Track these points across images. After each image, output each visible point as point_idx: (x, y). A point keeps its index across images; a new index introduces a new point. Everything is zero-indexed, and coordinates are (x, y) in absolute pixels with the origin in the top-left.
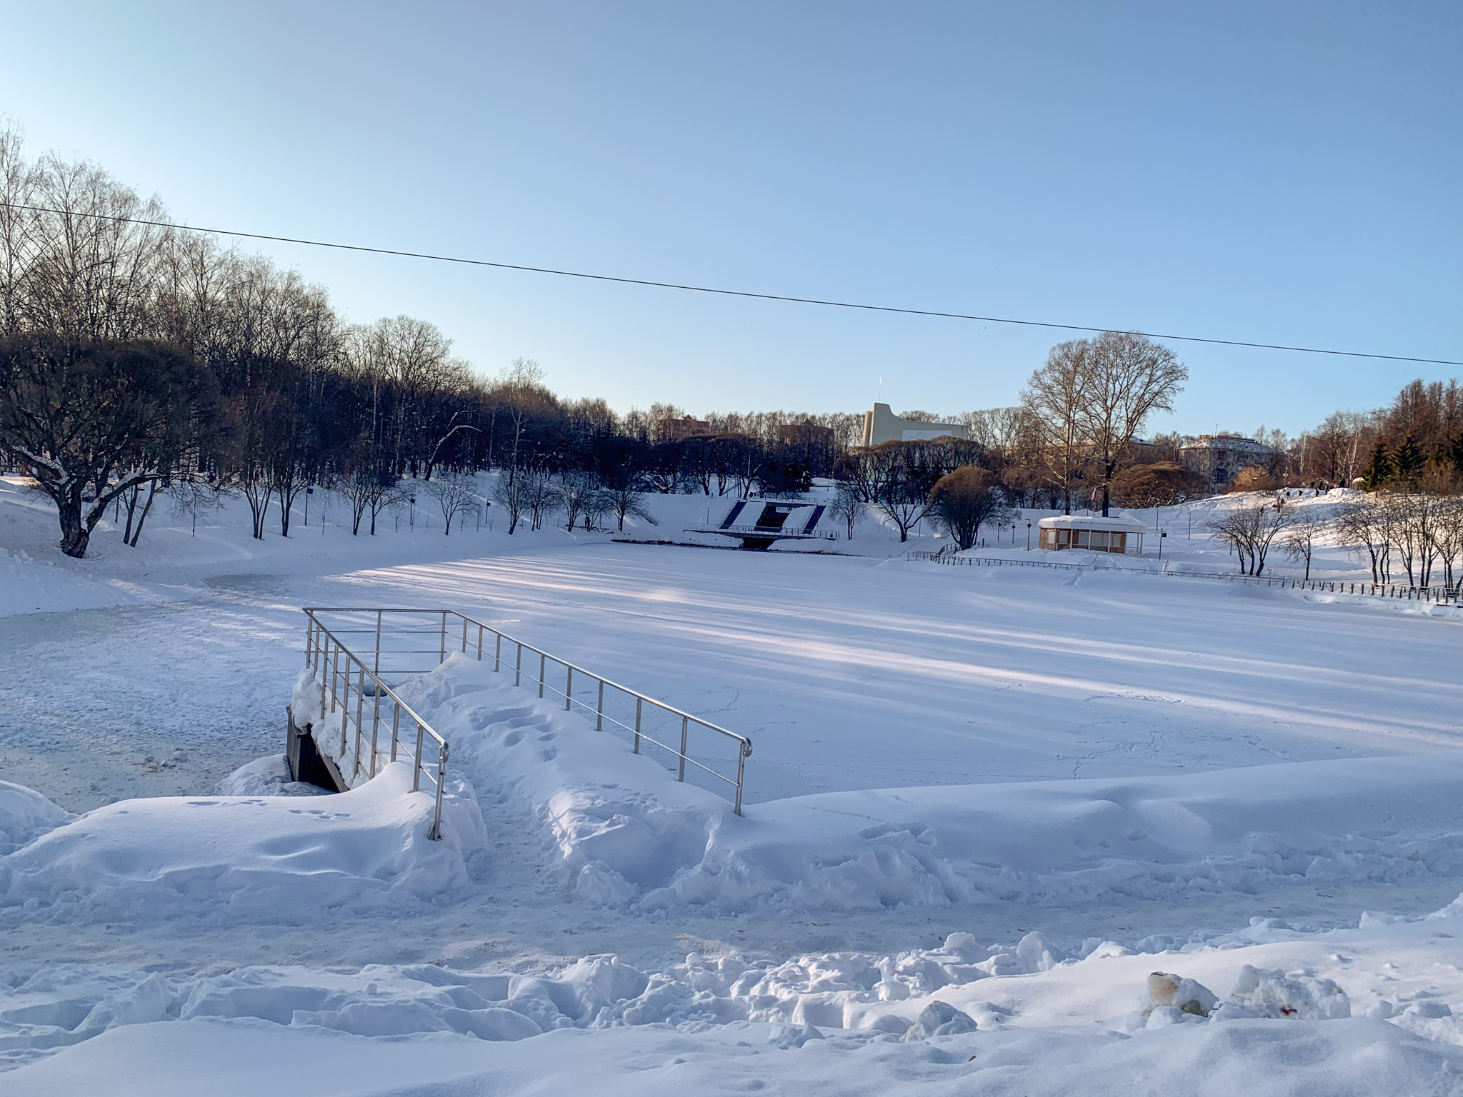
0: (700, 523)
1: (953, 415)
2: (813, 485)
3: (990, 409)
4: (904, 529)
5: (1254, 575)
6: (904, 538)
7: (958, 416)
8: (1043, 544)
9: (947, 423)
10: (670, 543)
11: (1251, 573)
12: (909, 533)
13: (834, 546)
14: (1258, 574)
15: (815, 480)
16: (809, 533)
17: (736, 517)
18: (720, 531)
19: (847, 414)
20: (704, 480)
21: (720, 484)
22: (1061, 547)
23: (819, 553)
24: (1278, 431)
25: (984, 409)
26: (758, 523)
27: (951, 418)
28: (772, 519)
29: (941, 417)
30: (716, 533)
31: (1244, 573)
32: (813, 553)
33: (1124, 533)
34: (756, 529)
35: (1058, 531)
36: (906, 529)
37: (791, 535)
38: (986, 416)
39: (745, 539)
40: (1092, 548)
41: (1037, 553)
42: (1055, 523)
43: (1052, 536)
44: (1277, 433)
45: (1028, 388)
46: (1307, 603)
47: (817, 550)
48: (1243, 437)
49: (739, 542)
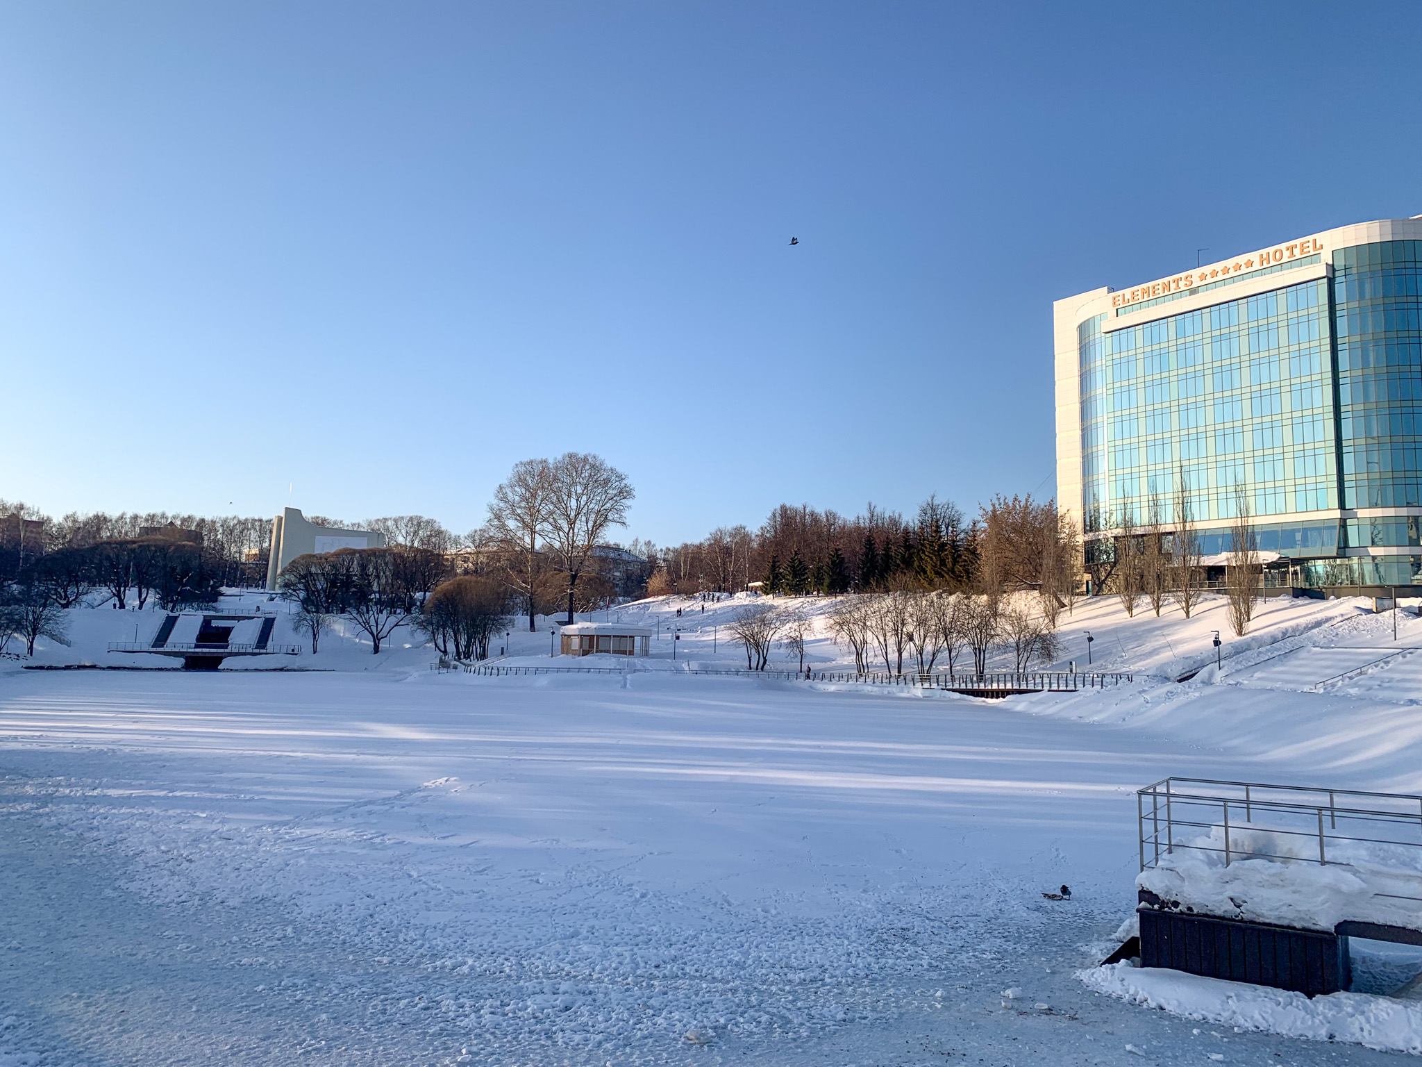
0: (125, 640)
1: (357, 522)
2: (222, 595)
3: (394, 516)
4: (377, 640)
5: (760, 670)
6: (376, 649)
7: (361, 523)
8: (566, 649)
9: (351, 529)
10: (93, 667)
11: (757, 669)
12: (382, 645)
13: (297, 662)
14: (762, 669)
15: (224, 589)
16: (264, 648)
17: (171, 631)
18: (154, 649)
19: (242, 518)
20: (119, 591)
21: (140, 596)
22: (585, 653)
23: (281, 670)
24: (649, 542)
25: (388, 517)
26: (198, 640)
27: (355, 524)
28: (213, 635)
29: (346, 523)
30: (150, 652)
31: (750, 668)
32: (275, 670)
33: (633, 637)
34: (196, 647)
35: (582, 637)
36: (379, 640)
37: (244, 651)
38: (389, 523)
39: (187, 658)
40: (614, 652)
41: (563, 660)
42: (580, 630)
43: (576, 643)
44: (648, 543)
45: (495, 502)
46: (811, 692)
47: (280, 666)
48: (621, 547)
49: (180, 662)
